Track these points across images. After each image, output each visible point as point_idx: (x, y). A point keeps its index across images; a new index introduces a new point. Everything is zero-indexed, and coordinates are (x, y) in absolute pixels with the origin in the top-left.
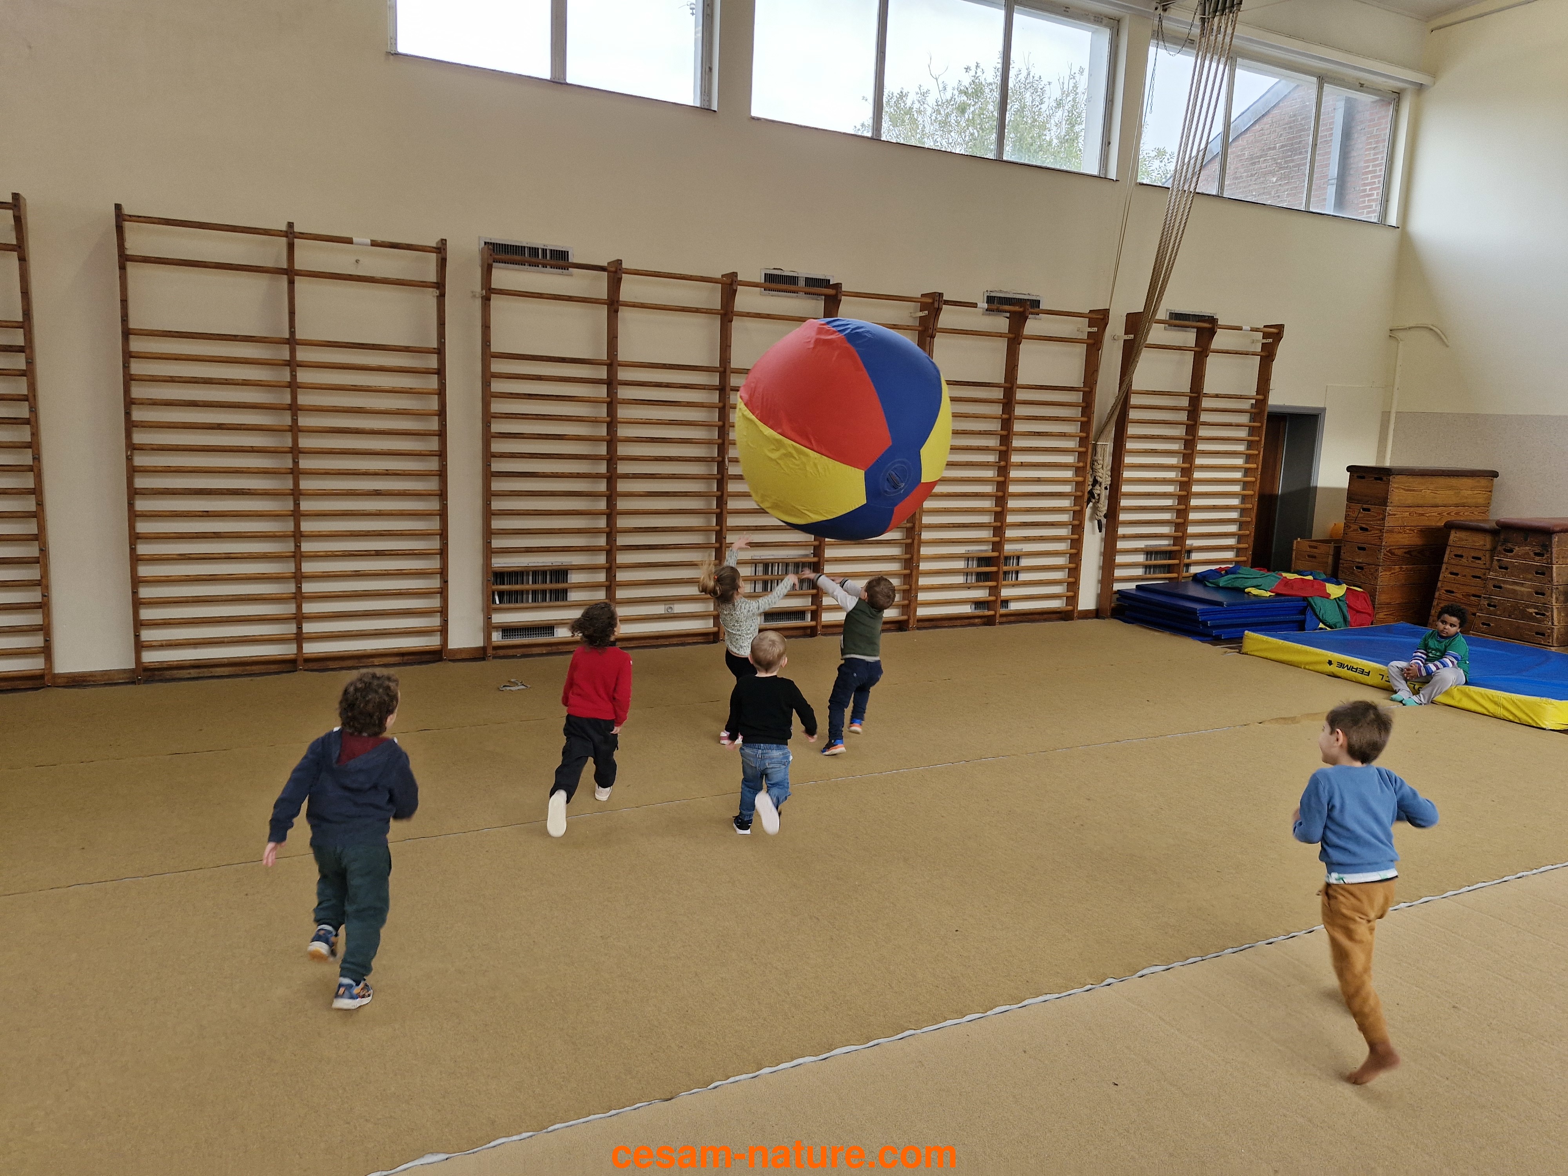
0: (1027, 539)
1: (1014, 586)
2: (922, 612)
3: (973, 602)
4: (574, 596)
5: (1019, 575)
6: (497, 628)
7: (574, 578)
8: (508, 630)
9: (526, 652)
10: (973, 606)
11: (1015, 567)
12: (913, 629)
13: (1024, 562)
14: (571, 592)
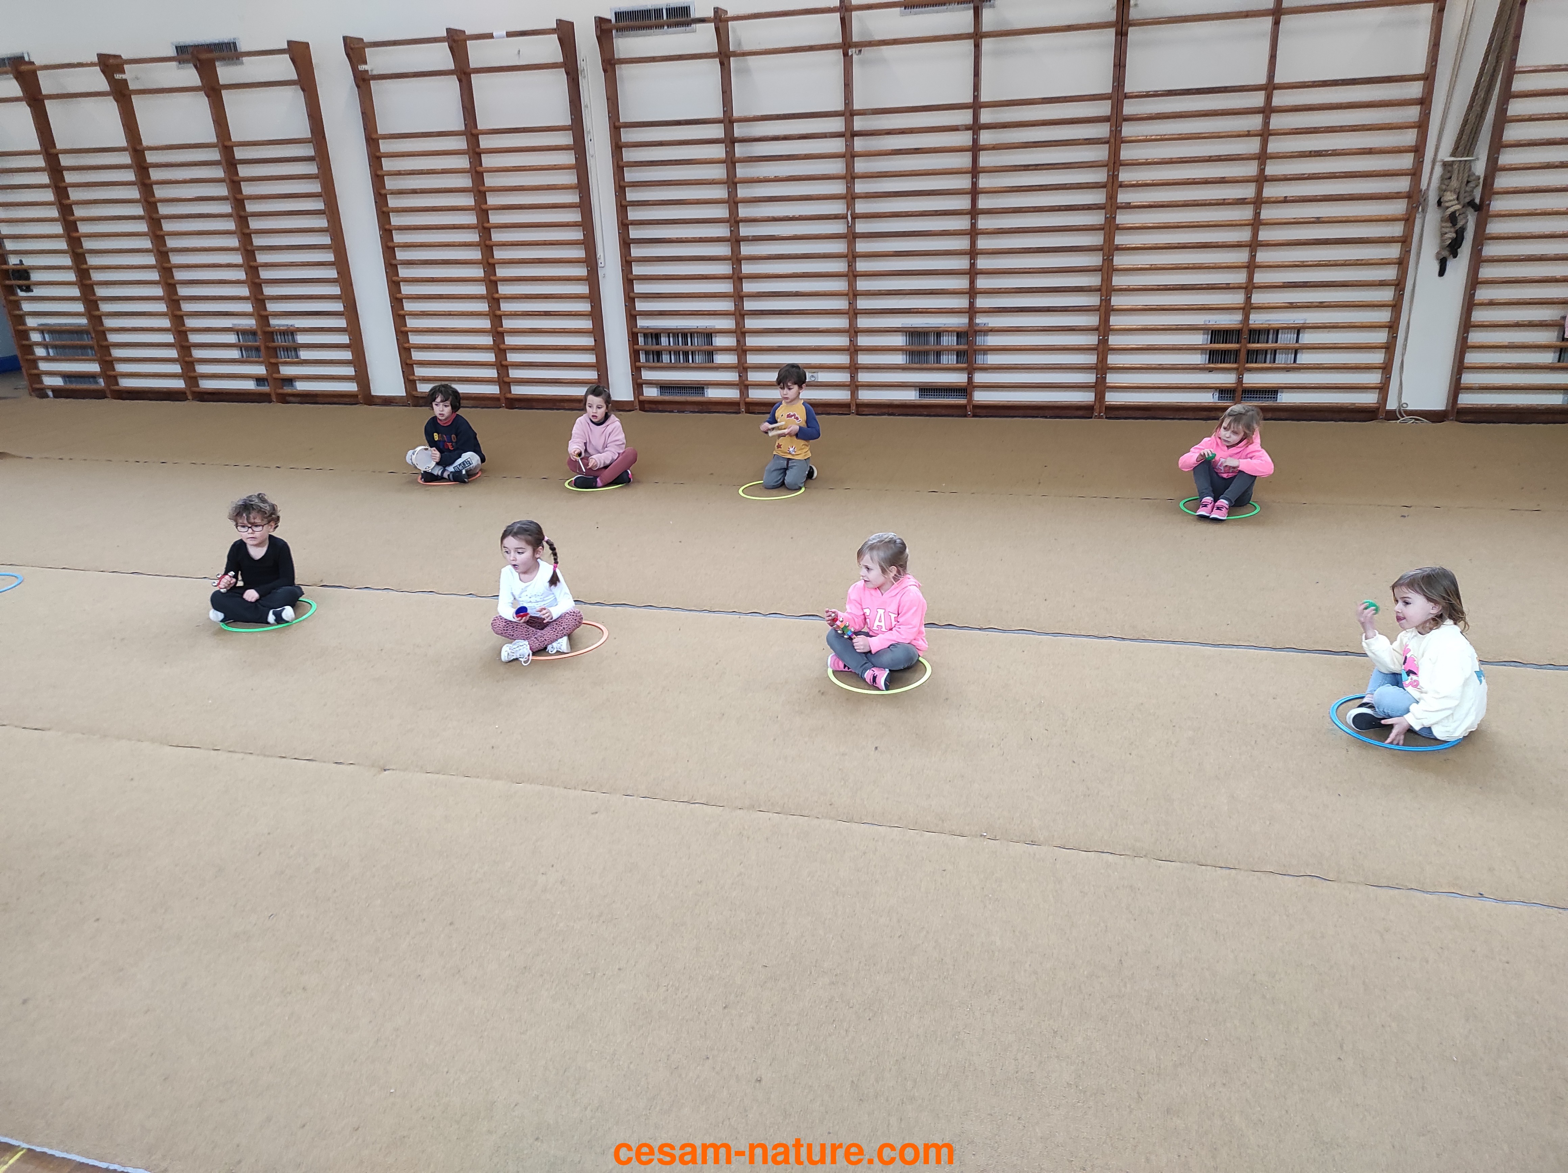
0: (1292, 306)
1: (1288, 370)
2: (1113, 398)
3: (1216, 388)
4: (720, 359)
5: (1298, 356)
6: (650, 383)
7: (720, 341)
8: (664, 387)
9: (681, 407)
10: (1217, 395)
11: (1270, 345)
12: (1100, 417)
13: (1307, 338)
14: (717, 354)
